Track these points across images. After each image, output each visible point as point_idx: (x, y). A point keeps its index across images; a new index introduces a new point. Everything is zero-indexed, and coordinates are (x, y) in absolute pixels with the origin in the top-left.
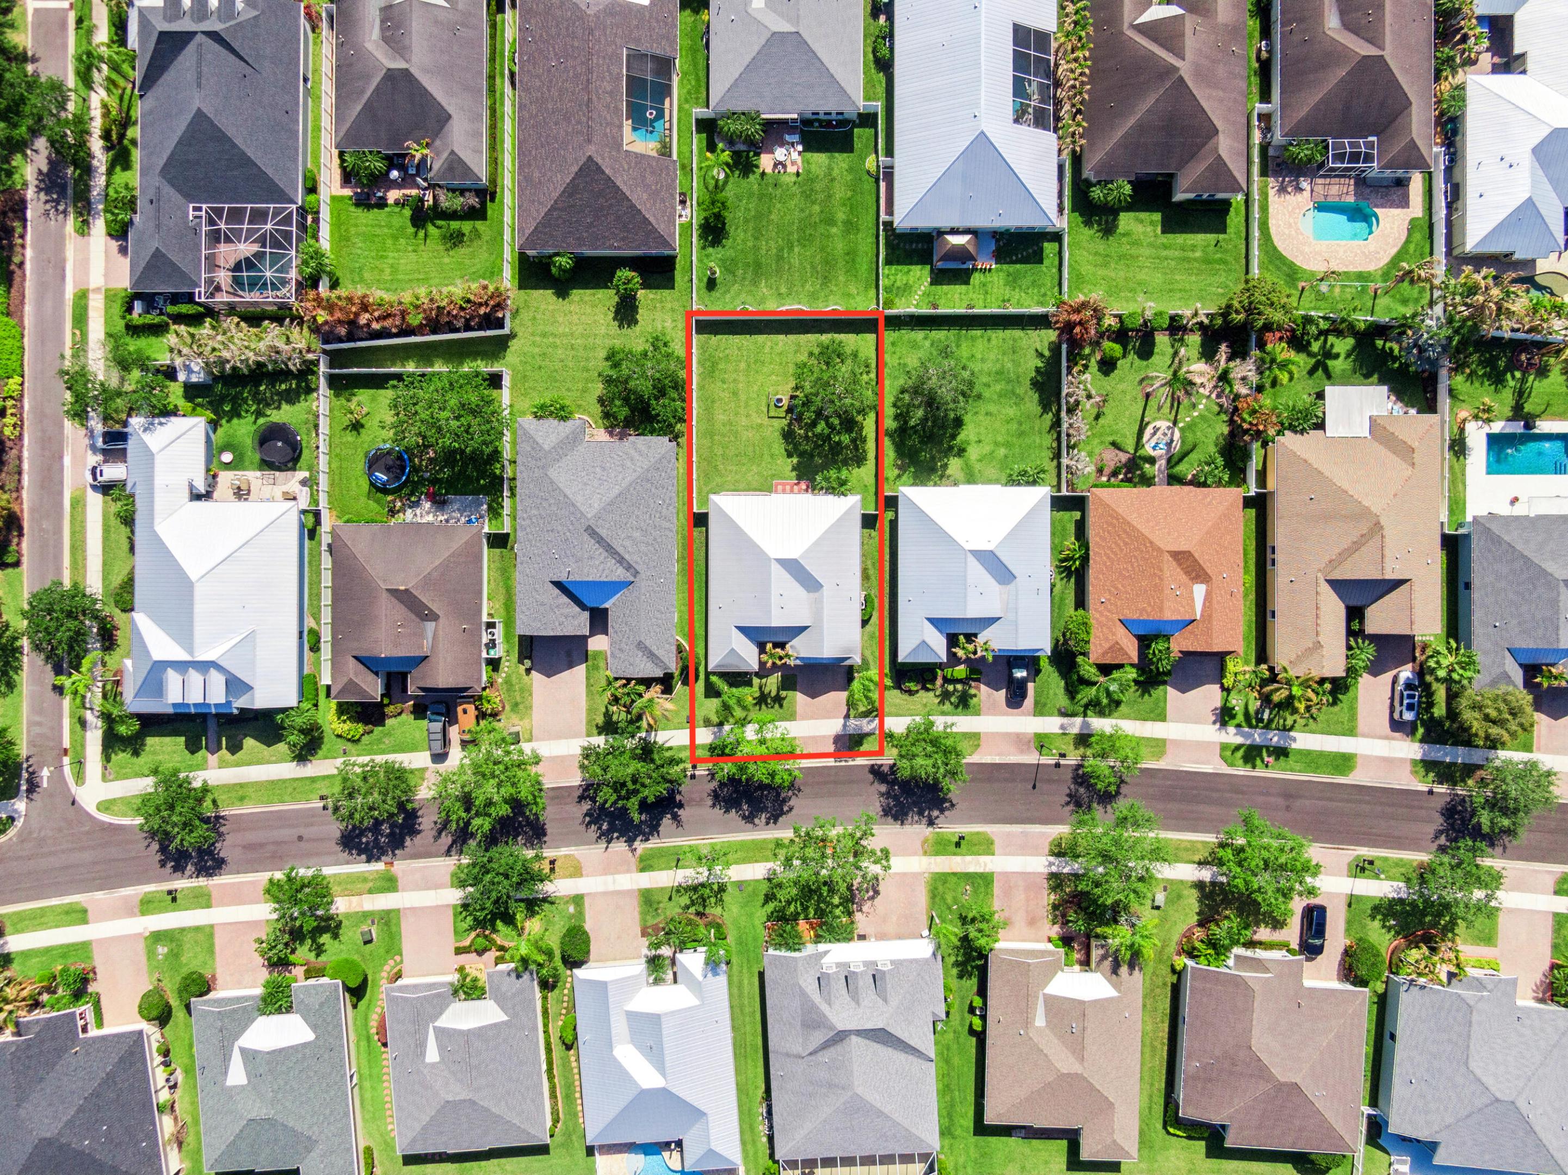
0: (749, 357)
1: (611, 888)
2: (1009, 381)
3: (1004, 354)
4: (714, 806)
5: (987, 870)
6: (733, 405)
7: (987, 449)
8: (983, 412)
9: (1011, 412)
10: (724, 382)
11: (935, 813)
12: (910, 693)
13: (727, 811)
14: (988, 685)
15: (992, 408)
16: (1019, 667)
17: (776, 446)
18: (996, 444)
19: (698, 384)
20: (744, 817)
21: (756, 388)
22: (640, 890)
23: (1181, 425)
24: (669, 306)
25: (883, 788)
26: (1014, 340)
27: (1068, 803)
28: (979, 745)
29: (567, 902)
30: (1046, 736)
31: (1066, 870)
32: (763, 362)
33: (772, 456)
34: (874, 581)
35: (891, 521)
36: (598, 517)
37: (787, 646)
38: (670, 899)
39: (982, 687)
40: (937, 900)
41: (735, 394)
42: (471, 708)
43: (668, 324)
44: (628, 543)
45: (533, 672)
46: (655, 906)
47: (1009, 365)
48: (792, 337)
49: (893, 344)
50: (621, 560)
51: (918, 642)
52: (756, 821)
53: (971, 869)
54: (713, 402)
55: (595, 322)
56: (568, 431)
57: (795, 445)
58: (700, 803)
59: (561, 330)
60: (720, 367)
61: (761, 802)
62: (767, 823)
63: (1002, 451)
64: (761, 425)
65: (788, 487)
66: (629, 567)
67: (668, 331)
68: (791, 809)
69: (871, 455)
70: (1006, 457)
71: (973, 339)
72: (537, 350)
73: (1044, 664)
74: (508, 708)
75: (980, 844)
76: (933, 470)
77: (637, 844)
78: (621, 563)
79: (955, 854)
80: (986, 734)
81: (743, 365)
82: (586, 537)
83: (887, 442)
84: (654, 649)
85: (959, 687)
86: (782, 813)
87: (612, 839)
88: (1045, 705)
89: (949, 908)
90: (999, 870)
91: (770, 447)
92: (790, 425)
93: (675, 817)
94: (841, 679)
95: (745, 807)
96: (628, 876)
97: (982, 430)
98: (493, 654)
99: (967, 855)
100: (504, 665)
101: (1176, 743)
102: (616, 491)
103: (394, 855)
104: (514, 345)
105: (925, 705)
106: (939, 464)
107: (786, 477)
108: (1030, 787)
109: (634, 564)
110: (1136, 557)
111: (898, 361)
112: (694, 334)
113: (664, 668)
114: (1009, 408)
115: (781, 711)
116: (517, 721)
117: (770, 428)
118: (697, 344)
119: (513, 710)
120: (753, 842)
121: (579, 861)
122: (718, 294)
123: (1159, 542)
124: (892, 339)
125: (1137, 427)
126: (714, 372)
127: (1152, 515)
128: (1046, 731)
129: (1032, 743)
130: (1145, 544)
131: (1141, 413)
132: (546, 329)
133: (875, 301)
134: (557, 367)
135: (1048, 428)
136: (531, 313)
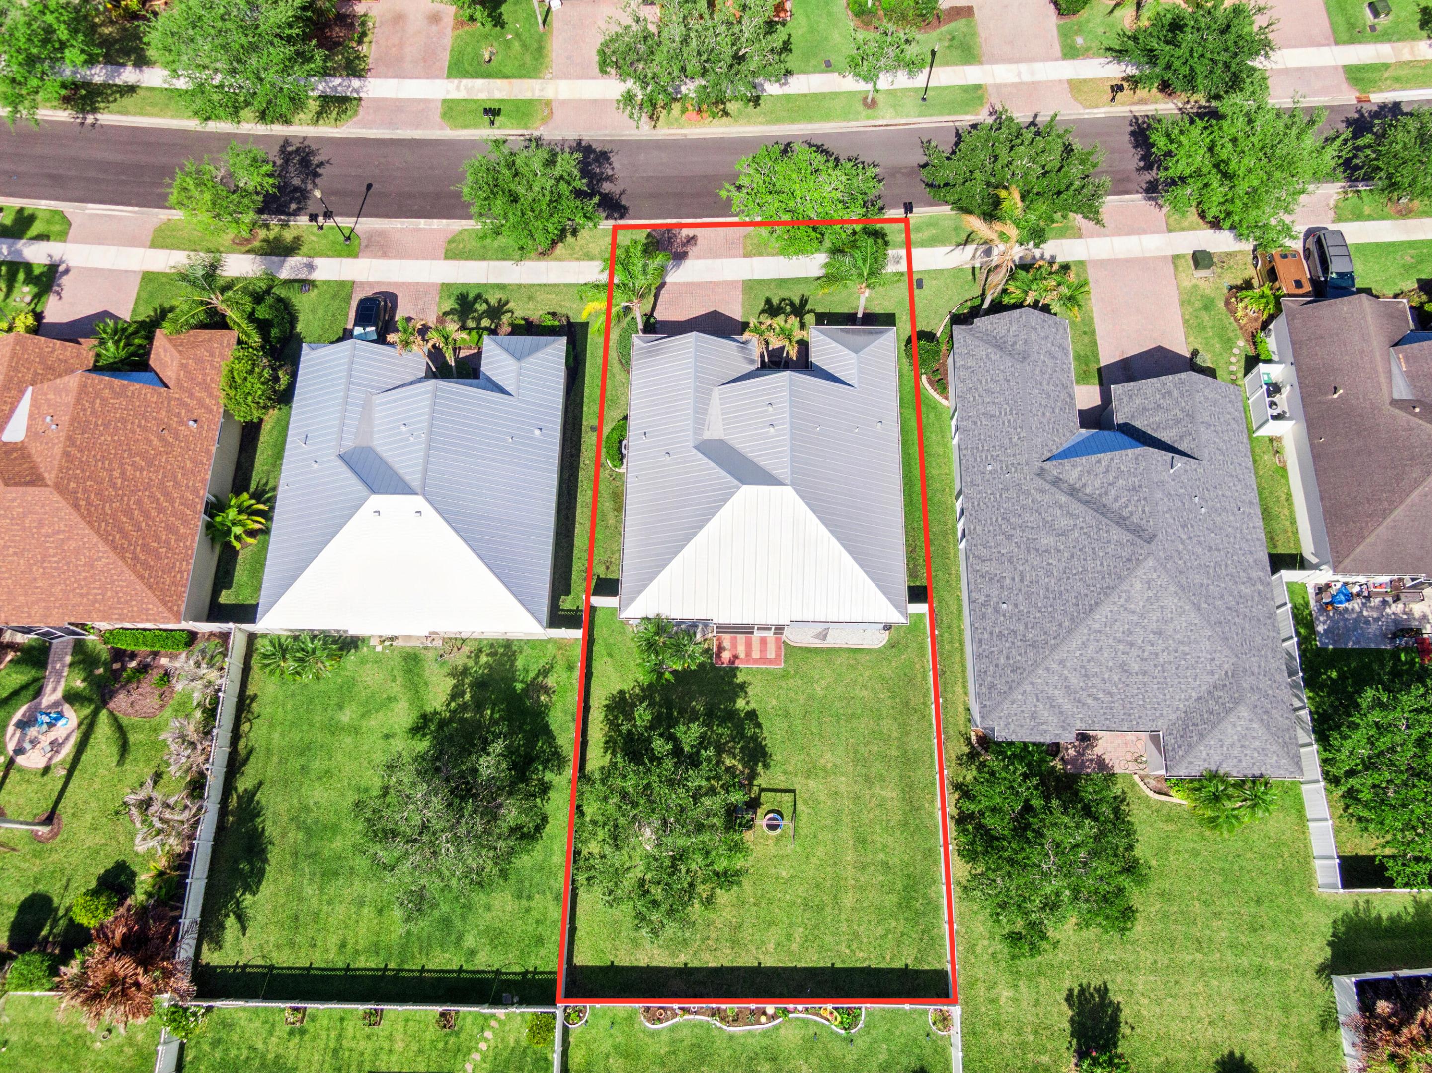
0: (836, 920)
1: (1023, 67)
2: (314, 856)
3: (317, 914)
5: (456, 81)
6: (865, 817)
7: (374, 722)
9: (318, 793)
10: (886, 867)
12: (552, 314)
17: (779, 734)
18: (355, 730)
19: (936, 862)
21: (820, 852)
22: (981, 63)
24: (1007, 1036)
25: (607, 186)
26: (292, 944)
27: (321, 165)
28: (449, 242)
29: (1087, 49)
30: (339, 255)
31: (338, 81)
32: (806, 904)
33: (787, 715)
34: (604, 492)
36: (1132, 562)
38: (933, 53)
40: (535, 45)
41: (862, 841)
42: (1289, 288)
43: (1004, 993)
45: (1188, 355)
46: (955, 42)
47: (309, 890)
48: (746, 960)
49: (540, 941)
50: (1073, 492)
51: (530, 357)
53: (479, 83)
54: (906, 824)
55: (1159, 1002)
57: (742, 736)
58: (896, 170)
59: (1227, 983)
60: (894, 898)
63: (346, 717)
64: (809, 775)
66: (1057, 482)
67: (1004, 979)
69: (597, 716)
70: (340, 707)
71: (375, 949)
72: (1270, 938)
76: (481, 684)
77: (990, 119)
78: (1073, 487)
79: (503, 100)
80: (435, 258)
81: (848, 900)
82: (1150, 526)
83: (566, 740)
84: (995, 355)
85: (471, 324)
88: (335, 296)
89: (518, 35)
90: (438, 82)
91: (791, 732)
92: (753, 775)
96: (998, 81)
99: (484, 100)
101: (133, 242)
103: (1359, 111)
104: (1319, 951)
105: (530, 298)
106: (467, 697)
107: (759, 671)
108: (375, 186)
109: (1048, 487)
110: (114, 486)
111: (533, 904)
112: (948, 967)
113: (971, 330)
114: (322, 801)
115: (768, 294)
116: (1202, 284)
117: (790, 769)
118: (942, 946)
119: (1212, 300)
120: (811, 120)
121: (1076, 99)
122: (904, 1060)
123: (63, 503)
124: (543, 952)
125: (84, 757)
126: (905, 888)
127: (68, 564)
128: (339, 260)
129: (363, 244)
130: (89, 503)
131: (71, 785)
132: (1257, 983)
133: (572, 1039)
134: (1225, 901)
135: (253, 759)
136: (1294, 1020)
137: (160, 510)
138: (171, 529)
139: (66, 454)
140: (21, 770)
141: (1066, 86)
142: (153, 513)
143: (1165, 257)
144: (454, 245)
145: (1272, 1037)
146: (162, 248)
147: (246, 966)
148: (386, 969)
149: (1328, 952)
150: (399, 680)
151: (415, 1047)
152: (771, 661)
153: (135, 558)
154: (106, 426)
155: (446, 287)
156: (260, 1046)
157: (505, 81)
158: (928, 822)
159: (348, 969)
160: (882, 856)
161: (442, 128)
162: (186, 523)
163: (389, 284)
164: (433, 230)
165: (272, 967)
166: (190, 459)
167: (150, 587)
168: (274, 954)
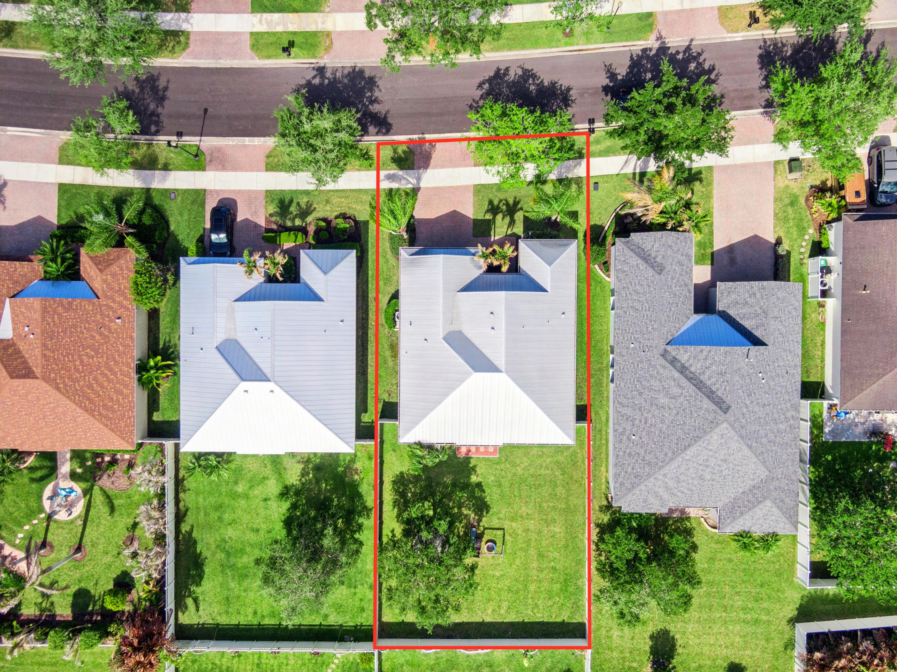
0: (526, 598)
2: (233, 567)
3: (239, 597)
4: (569, 89)
5: (259, 15)
6: (544, 543)
7: (257, 491)
8: (262, 532)
9: (230, 533)
10: (554, 569)
11: (317, 81)
12: (344, 216)
13: (553, 84)
14: (256, 226)
15: (252, 537)
16: (220, 245)
17: (495, 497)
18: (246, 497)
19: (583, 567)
20: (534, 76)
21: (518, 562)
23: (43, 516)
24: (616, 654)
25: (375, 108)
26: (227, 613)
28: (268, 157)
30: (192, 168)
31: (170, 16)
32: (510, 590)
33: (500, 485)
34: (384, 343)
35: (366, 411)
36: (714, 424)
37: (485, 268)
39: (263, 224)
41: (541, 555)
42: (851, 198)
43: (616, 633)
44: (675, 391)
45: (773, 241)
47: (232, 585)
48: (477, 619)
49: (363, 610)
50: (683, 370)
51: (333, 272)
52: (520, 72)
53: (276, 16)
54: (566, 546)
55: (699, 637)
56: (741, 521)
57: (474, 496)
58: (584, 91)
59: (738, 627)
60: (558, 585)
61: (514, 93)
62: (507, 69)
63: (240, 488)
64: (513, 519)
65: (482, 449)
66: (673, 362)
67: (615, 627)
68: (480, 86)
69: (388, 487)
70: (236, 483)
71: (273, 615)
72: (765, 605)
73: (192, 248)
74: (802, 200)
75: (267, 45)
76: (318, 468)
77: (656, 45)
78: (683, 366)
79: (295, 33)
80: (259, 170)
81: (532, 587)
82: (728, 399)
83: (370, 500)
84: (643, 265)
85: (289, 224)
86: (490, 80)
87: (685, 52)
88: (194, 202)
90: (246, 16)
91: (502, 496)
92: (479, 521)
93: (612, 76)
94: (421, 232)
95: (532, 88)
96: (666, 9)
97: (262, 512)
98: (821, 261)
99: (281, 33)
100: (806, 249)
101: (47, 160)
102: (690, 452)
104: (791, 611)
105: (327, 202)
106: (311, 475)
107: (483, 458)
108: (210, 110)
109: (668, 365)
110: (77, 370)
111: (357, 590)
112: (586, 622)
113: (628, 242)
114: (233, 537)
115: (491, 196)
116: (792, 184)
117: (501, 516)
118: (584, 610)
119: (796, 197)
120: (524, 48)
121: (722, 24)
122: (560, 666)
123: (49, 388)
124: (365, 615)
125: (91, 513)
126: (565, 580)
127: (60, 419)
128: (192, 173)
129: (208, 159)
130: (66, 385)
131: (87, 529)
132: (754, 627)
133: (383, 658)
134: (743, 586)
135: (189, 513)
136: (771, 645)
137: (109, 381)
138: (119, 392)
139: (44, 356)
140: (56, 521)
141: (716, 12)
142: (106, 384)
143: (769, 163)
144: (271, 159)
145: (757, 654)
146: (68, 164)
147: (203, 624)
148: (280, 624)
149: (796, 613)
150: (269, 466)
151: (300, 662)
152: (491, 453)
153: (100, 414)
154: (64, 332)
155: (269, 193)
156: (218, 662)
157: (296, 15)
158: (580, 544)
159: (259, 625)
160: (553, 564)
161: (252, 58)
162: (126, 386)
163: (230, 191)
164: (255, 146)
165: (218, 625)
166: (121, 344)
167: (113, 431)
168: (218, 618)
